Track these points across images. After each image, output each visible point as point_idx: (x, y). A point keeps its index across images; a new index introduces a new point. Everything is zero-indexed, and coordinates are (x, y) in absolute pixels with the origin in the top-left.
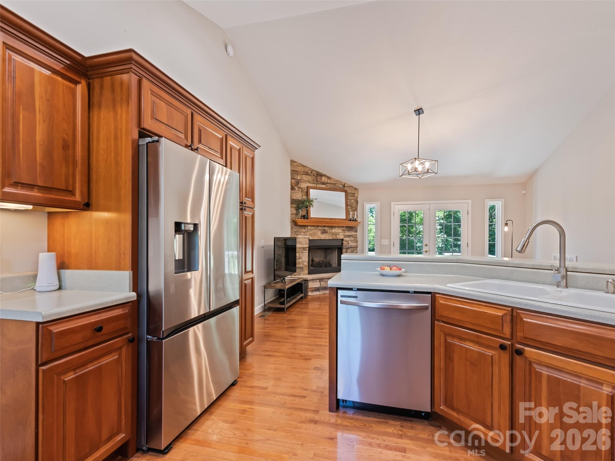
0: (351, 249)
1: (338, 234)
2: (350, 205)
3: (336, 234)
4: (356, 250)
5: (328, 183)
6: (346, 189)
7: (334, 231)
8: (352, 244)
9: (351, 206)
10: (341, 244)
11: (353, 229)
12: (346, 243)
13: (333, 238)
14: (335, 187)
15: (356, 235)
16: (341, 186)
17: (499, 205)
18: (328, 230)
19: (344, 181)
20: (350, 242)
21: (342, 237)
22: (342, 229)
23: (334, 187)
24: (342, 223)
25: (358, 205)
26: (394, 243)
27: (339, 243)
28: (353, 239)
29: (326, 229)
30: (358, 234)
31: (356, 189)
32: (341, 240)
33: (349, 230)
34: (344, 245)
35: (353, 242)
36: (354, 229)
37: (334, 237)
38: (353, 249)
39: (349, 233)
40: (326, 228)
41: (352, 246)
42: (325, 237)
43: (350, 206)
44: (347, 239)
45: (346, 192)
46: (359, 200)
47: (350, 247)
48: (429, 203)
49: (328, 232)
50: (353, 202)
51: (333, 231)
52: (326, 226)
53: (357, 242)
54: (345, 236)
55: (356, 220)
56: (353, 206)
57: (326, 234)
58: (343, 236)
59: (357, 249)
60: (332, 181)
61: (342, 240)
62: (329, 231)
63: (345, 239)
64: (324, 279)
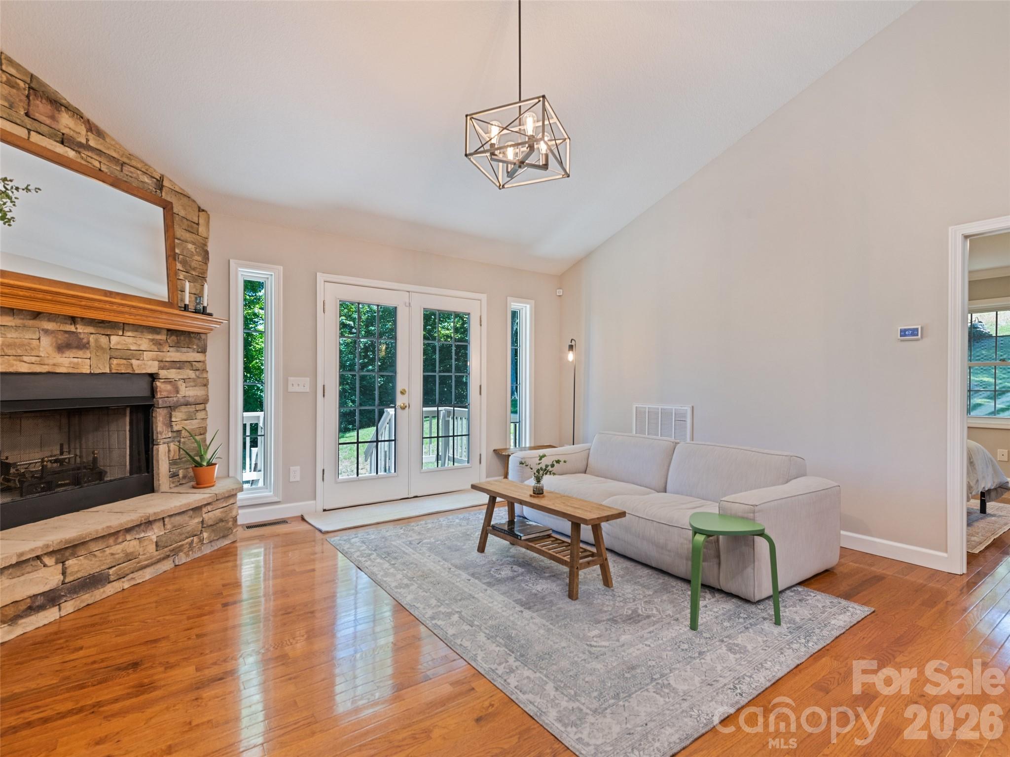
0: (184, 409)
1: (138, 354)
2: (181, 257)
3: (128, 355)
4: (203, 413)
5: (88, 147)
6: (169, 199)
7: (118, 343)
8: (188, 392)
9: (184, 263)
10: (147, 393)
11: (191, 342)
12: (169, 387)
13: (114, 371)
14: (120, 175)
15: (204, 362)
16: (146, 179)
17: (526, 311)
18: (92, 339)
19: (159, 169)
20: (182, 387)
21: (152, 367)
22: (150, 337)
23: (117, 173)
24: (156, 315)
25: (210, 265)
26: (324, 386)
27: (140, 390)
28: (192, 374)
29: (79, 330)
30: (207, 358)
31: (200, 210)
32: (150, 379)
33: (178, 342)
34: (159, 396)
35: (192, 384)
36: (196, 341)
37: (119, 366)
38: (192, 409)
39: (178, 354)
40: (81, 329)
41: (191, 400)
42: (78, 364)
43: (181, 263)
44: (172, 374)
45: (167, 207)
46: (210, 248)
47: (182, 400)
48: (408, 290)
49: (88, 343)
50: (193, 250)
51: (113, 342)
52: (82, 319)
53: (206, 385)
54: (162, 364)
55: (208, 311)
56: (194, 264)
57: (80, 353)
58: (157, 362)
59: (205, 409)
60: (108, 148)
61: (153, 377)
62: (96, 341)
63: (163, 373)
64: (84, 543)
